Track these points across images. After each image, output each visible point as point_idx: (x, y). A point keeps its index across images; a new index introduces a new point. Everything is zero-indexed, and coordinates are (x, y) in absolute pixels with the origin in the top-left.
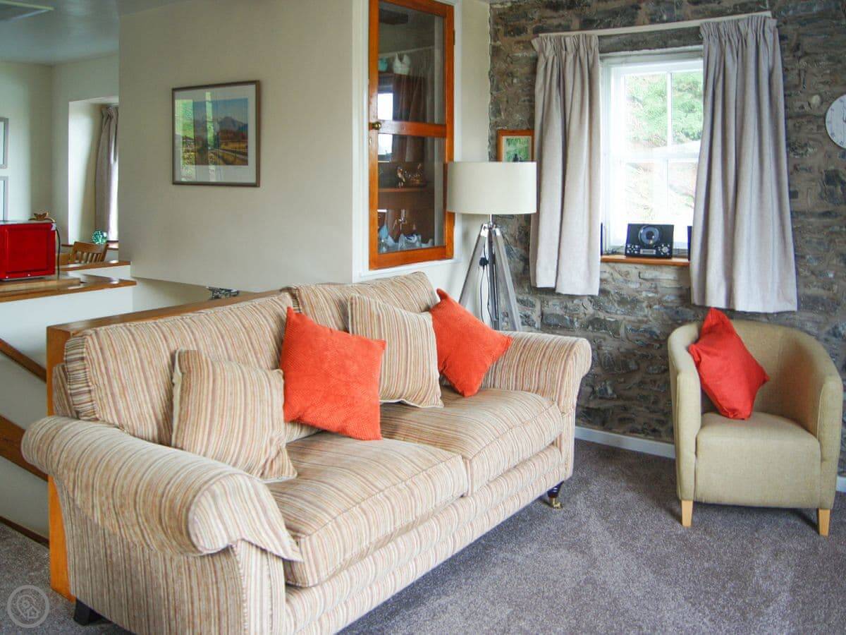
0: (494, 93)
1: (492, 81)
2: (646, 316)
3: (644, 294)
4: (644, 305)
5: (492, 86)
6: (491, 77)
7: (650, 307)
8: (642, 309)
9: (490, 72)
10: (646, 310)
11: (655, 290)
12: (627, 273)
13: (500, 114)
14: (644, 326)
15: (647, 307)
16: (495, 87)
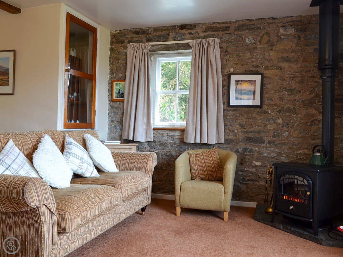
0: (111, 66)
1: (110, 61)
2: (169, 149)
3: (169, 141)
4: (169, 145)
5: (110, 63)
6: (110, 60)
7: (171, 146)
8: (168, 147)
9: (109, 58)
10: (170, 147)
11: (173, 139)
12: (163, 134)
13: (113, 74)
14: (169, 153)
15: (170, 146)
16: (112, 63)
